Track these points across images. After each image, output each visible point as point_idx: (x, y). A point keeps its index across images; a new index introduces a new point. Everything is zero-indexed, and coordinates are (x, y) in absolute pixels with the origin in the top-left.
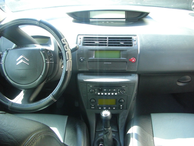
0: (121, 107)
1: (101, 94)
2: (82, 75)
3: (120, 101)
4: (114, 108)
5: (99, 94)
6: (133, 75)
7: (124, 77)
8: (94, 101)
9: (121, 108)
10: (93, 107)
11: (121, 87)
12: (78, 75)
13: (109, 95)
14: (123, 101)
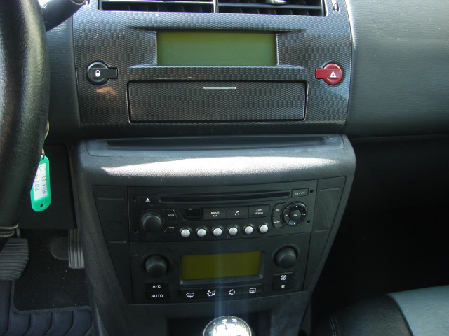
0: (283, 282)
1: (194, 233)
2: (100, 149)
3: (282, 257)
4: (252, 292)
5: (186, 232)
6: (333, 139)
7: (298, 150)
8: (162, 264)
9: (283, 287)
10: (157, 291)
11: (287, 194)
12: (82, 147)
13: (233, 236)
14: (292, 254)
